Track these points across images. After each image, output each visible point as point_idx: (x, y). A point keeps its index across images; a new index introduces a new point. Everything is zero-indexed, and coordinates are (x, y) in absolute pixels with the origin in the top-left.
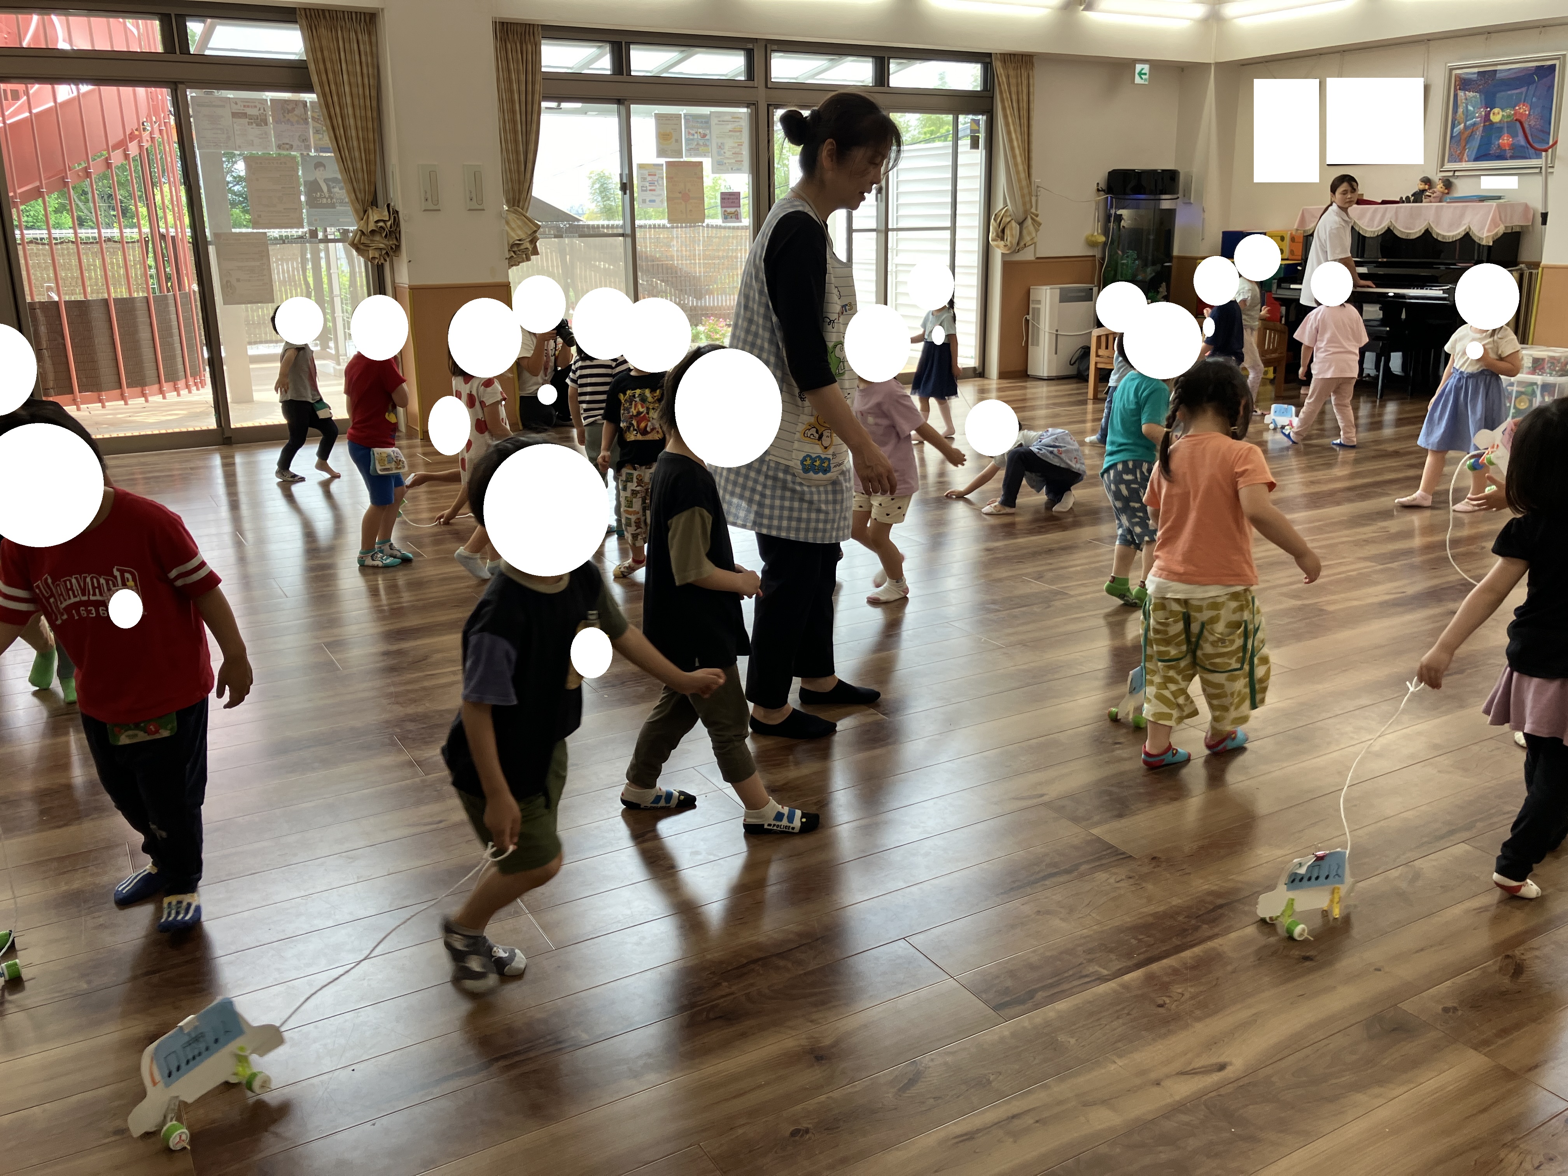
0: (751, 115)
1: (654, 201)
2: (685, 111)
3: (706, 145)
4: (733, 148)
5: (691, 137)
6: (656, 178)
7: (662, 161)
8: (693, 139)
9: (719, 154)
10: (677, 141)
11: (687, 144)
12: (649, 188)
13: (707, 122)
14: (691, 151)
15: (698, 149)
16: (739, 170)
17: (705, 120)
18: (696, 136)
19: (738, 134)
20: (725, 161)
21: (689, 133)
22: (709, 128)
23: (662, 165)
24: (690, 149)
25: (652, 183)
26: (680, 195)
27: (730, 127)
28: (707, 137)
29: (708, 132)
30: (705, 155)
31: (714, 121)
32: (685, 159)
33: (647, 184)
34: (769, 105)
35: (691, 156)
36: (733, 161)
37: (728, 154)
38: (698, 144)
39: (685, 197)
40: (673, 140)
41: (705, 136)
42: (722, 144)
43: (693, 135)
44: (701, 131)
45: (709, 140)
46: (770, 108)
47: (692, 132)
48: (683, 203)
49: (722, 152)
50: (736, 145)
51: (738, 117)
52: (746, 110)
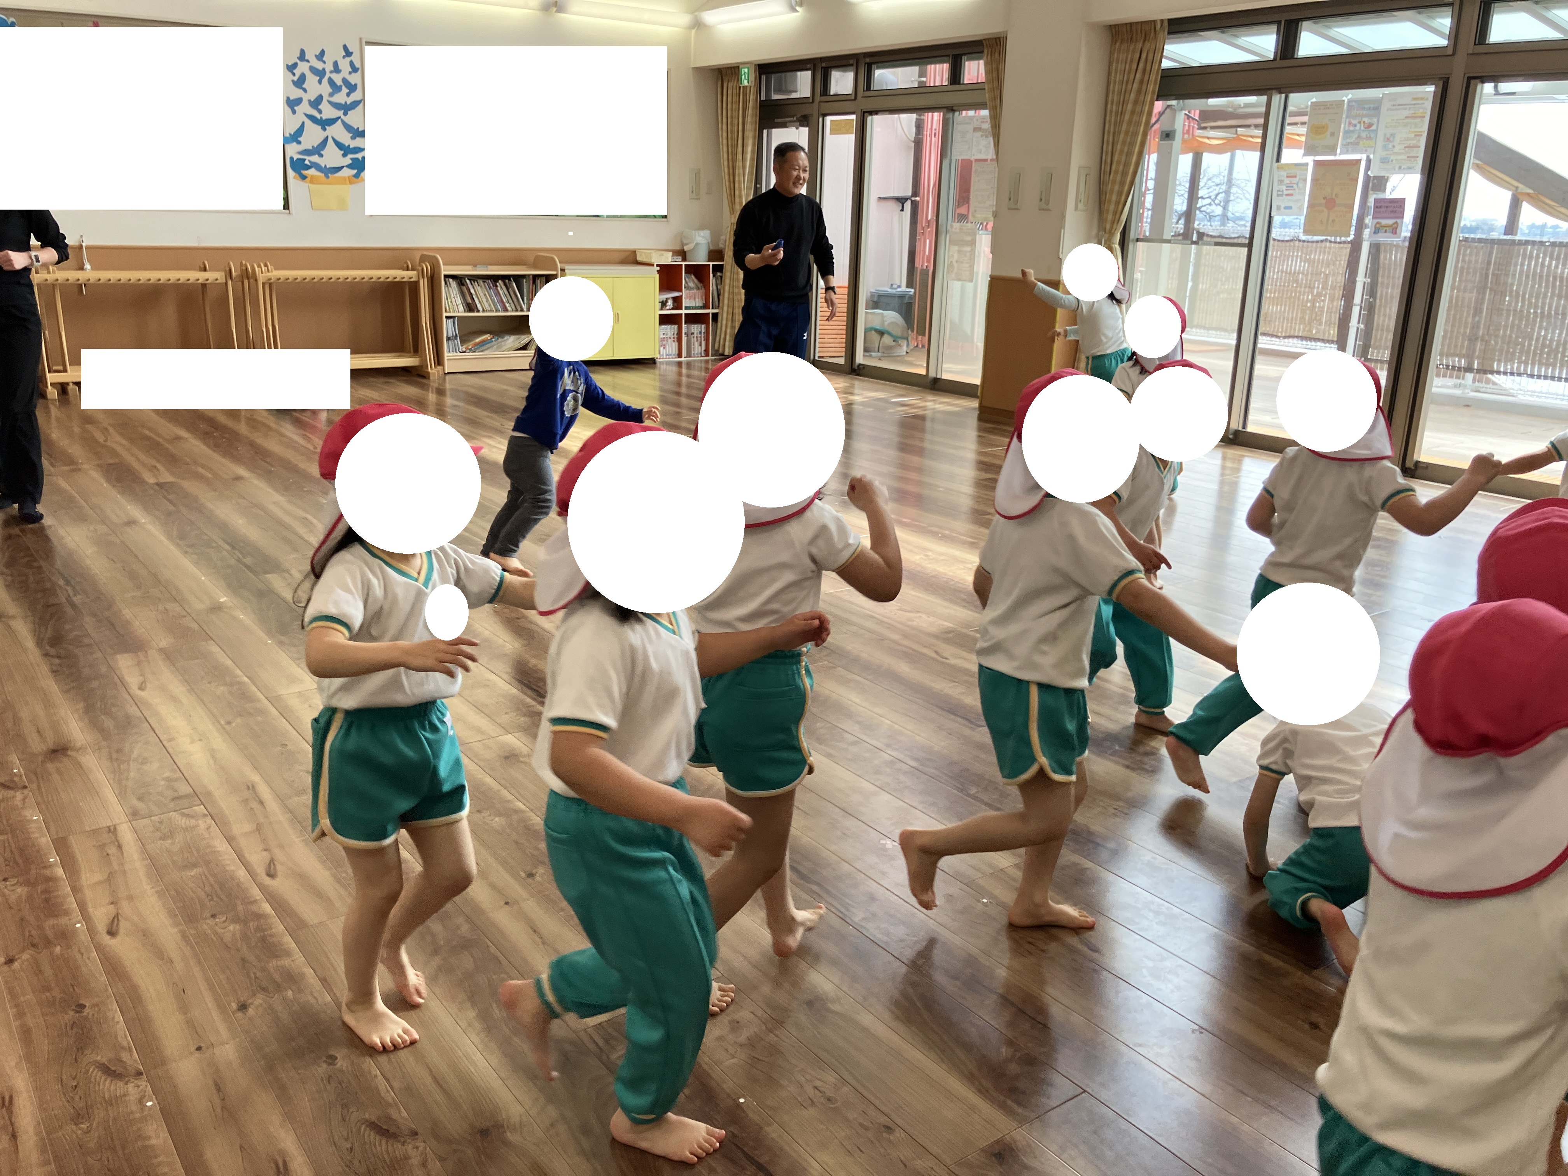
0: (1435, 92)
1: (1290, 208)
2: (1350, 96)
3: (1369, 138)
4: (1407, 139)
5: (1352, 128)
6: (1295, 180)
7: (1310, 160)
8: (1353, 131)
9: (1385, 148)
10: (1332, 134)
11: (1344, 138)
12: (1285, 192)
14: (1347, 147)
15: (1358, 144)
16: (1409, 169)
17: (1375, 107)
18: (1358, 125)
19: (1418, 120)
20: (1392, 157)
21: (1350, 123)
22: (1378, 116)
23: (1307, 164)
24: (1348, 144)
25: (1289, 187)
26: (1324, 201)
27: (1407, 113)
28: (1374, 127)
29: (1375, 120)
30: (1365, 150)
31: (1384, 106)
32: (1338, 158)
33: (1284, 188)
34: (1470, 79)
35: (1347, 152)
36: (1405, 157)
37: (1396, 150)
38: (1359, 137)
39: (1330, 203)
40: (1328, 133)
41: (1370, 125)
42: (1393, 135)
43: (1355, 126)
44: (1366, 120)
45: (1376, 131)
46: (1472, 82)
47: (1354, 122)
48: (1326, 211)
49: (1390, 146)
50: (1413, 135)
51: (1422, 99)
52: (1431, 88)
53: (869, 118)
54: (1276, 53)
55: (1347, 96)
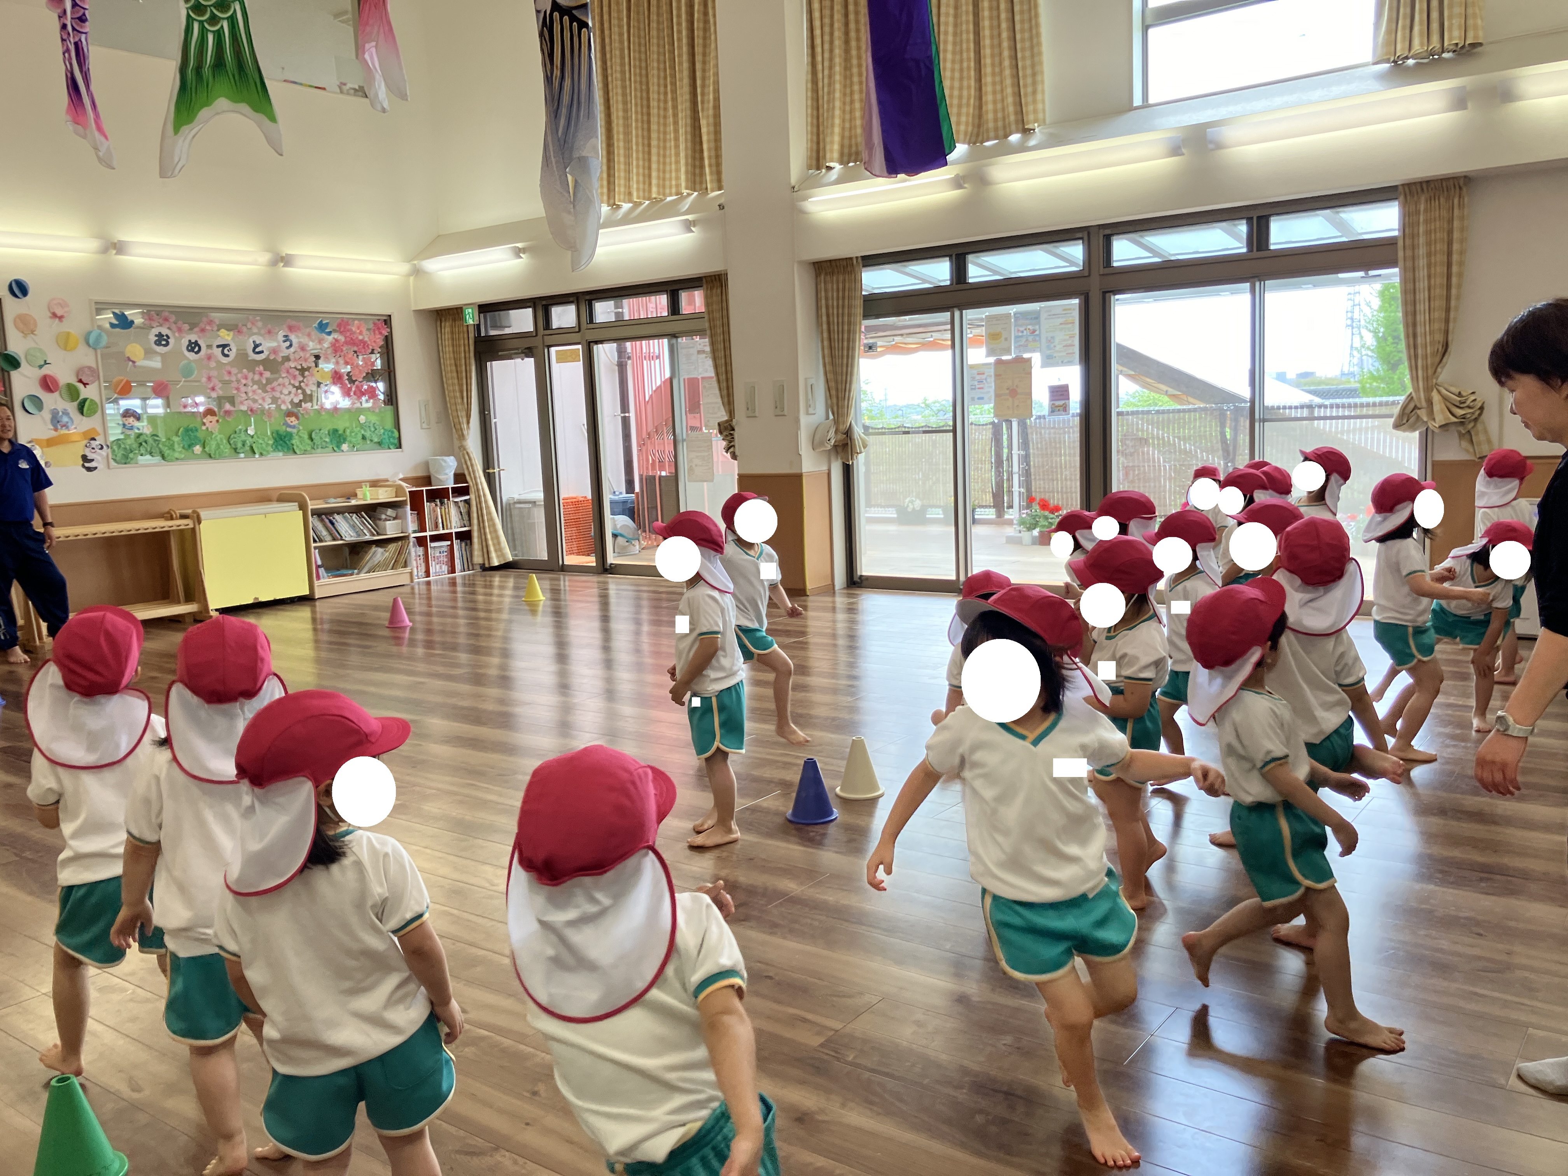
0: (1080, 304)
1: (982, 398)
2: (1014, 310)
3: (1034, 341)
4: (1065, 340)
5: (1020, 334)
6: (984, 377)
7: (992, 360)
8: (1021, 336)
9: (1049, 348)
10: (1006, 339)
11: (1015, 342)
12: (978, 386)
13: (1036, 318)
14: (1020, 348)
15: (1027, 346)
16: (1070, 363)
17: (1035, 317)
18: (1025, 333)
19: (1070, 326)
20: (1056, 354)
21: (1018, 330)
22: (1039, 323)
23: (990, 364)
24: (1019, 346)
25: (981, 382)
26: (1008, 391)
27: (1061, 320)
28: (1037, 333)
29: (1037, 327)
30: (1034, 351)
31: (1043, 316)
32: (1013, 356)
33: (976, 383)
34: (1104, 293)
35: (1020, 353)
36: (1064, 354)
37: (1058, 347)
38: (1027, 340)
39: (1013, 393)
40: (1003, 339)
41: (1034, 331)
42: (1053, 338)
43: (1022, 332)
44: (1030, 327)
45: (1039, 335)
46: (1107, 295)
47: (1021, 329)
48: (1010, 399)
49: (1052, 345)
50: (1068, 337)
51: (1070, 309)
52: (1076, 301)
53: (595, 347)
54: (952, 280)
55: (1012, 309)
